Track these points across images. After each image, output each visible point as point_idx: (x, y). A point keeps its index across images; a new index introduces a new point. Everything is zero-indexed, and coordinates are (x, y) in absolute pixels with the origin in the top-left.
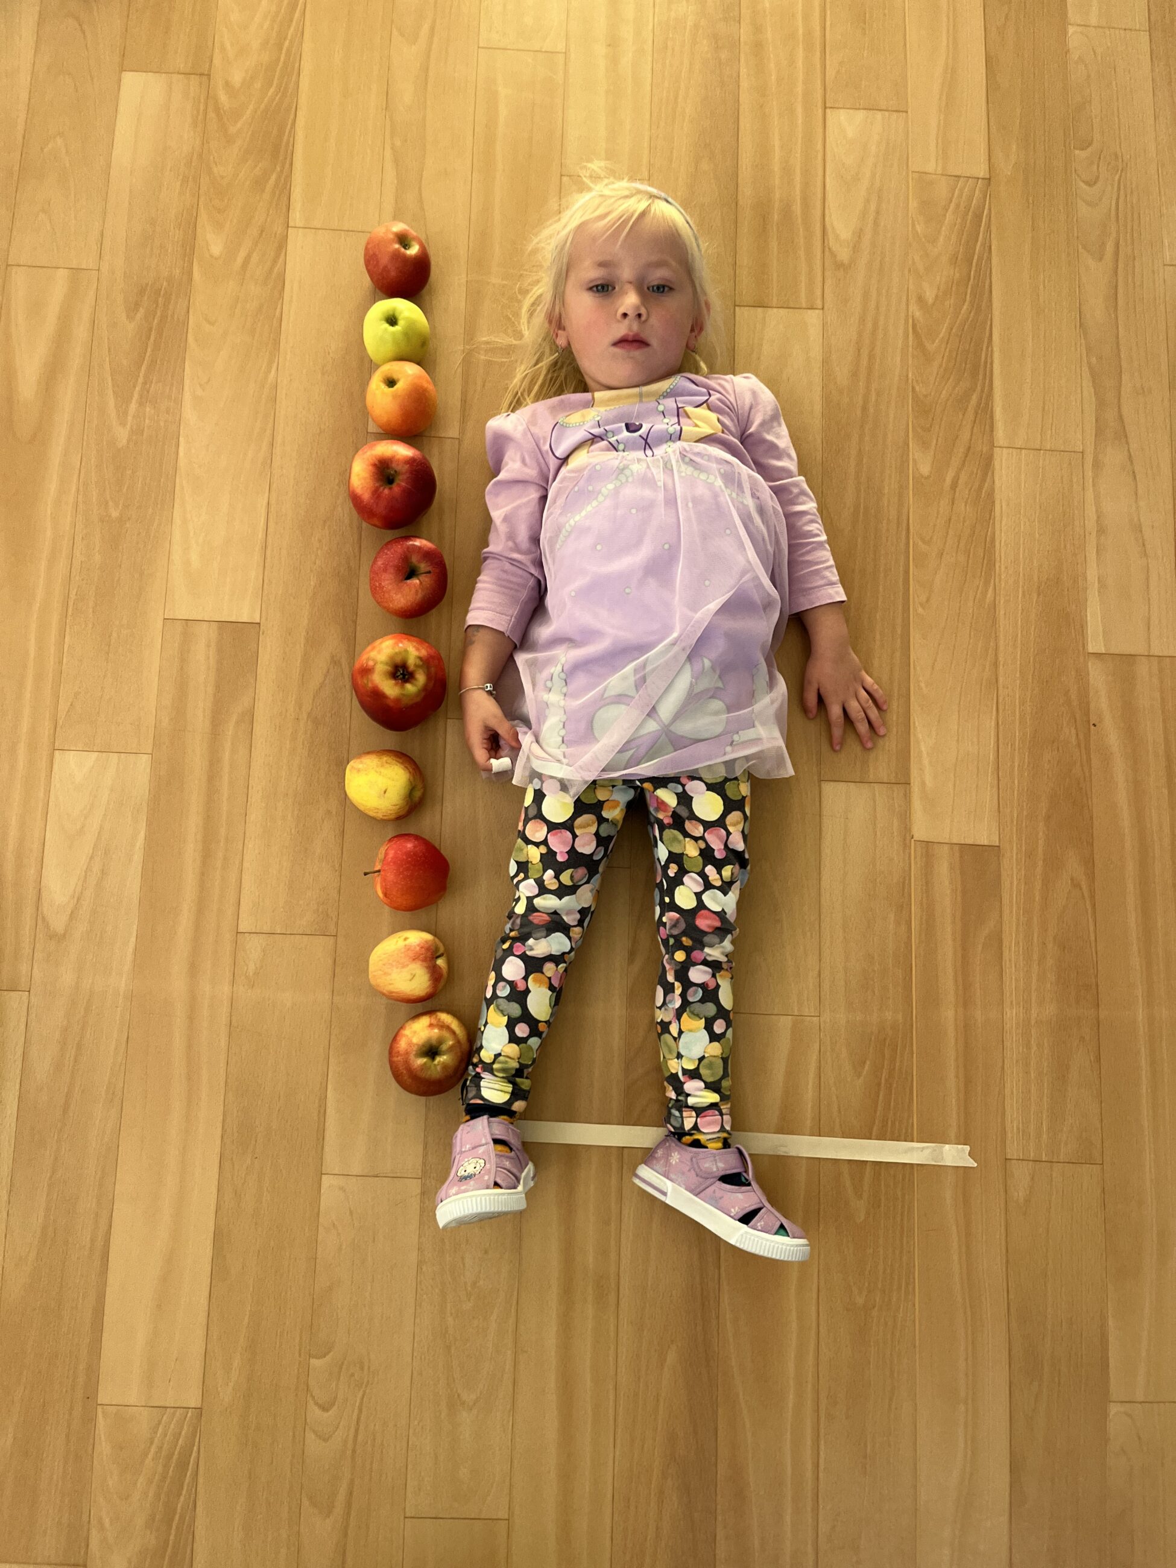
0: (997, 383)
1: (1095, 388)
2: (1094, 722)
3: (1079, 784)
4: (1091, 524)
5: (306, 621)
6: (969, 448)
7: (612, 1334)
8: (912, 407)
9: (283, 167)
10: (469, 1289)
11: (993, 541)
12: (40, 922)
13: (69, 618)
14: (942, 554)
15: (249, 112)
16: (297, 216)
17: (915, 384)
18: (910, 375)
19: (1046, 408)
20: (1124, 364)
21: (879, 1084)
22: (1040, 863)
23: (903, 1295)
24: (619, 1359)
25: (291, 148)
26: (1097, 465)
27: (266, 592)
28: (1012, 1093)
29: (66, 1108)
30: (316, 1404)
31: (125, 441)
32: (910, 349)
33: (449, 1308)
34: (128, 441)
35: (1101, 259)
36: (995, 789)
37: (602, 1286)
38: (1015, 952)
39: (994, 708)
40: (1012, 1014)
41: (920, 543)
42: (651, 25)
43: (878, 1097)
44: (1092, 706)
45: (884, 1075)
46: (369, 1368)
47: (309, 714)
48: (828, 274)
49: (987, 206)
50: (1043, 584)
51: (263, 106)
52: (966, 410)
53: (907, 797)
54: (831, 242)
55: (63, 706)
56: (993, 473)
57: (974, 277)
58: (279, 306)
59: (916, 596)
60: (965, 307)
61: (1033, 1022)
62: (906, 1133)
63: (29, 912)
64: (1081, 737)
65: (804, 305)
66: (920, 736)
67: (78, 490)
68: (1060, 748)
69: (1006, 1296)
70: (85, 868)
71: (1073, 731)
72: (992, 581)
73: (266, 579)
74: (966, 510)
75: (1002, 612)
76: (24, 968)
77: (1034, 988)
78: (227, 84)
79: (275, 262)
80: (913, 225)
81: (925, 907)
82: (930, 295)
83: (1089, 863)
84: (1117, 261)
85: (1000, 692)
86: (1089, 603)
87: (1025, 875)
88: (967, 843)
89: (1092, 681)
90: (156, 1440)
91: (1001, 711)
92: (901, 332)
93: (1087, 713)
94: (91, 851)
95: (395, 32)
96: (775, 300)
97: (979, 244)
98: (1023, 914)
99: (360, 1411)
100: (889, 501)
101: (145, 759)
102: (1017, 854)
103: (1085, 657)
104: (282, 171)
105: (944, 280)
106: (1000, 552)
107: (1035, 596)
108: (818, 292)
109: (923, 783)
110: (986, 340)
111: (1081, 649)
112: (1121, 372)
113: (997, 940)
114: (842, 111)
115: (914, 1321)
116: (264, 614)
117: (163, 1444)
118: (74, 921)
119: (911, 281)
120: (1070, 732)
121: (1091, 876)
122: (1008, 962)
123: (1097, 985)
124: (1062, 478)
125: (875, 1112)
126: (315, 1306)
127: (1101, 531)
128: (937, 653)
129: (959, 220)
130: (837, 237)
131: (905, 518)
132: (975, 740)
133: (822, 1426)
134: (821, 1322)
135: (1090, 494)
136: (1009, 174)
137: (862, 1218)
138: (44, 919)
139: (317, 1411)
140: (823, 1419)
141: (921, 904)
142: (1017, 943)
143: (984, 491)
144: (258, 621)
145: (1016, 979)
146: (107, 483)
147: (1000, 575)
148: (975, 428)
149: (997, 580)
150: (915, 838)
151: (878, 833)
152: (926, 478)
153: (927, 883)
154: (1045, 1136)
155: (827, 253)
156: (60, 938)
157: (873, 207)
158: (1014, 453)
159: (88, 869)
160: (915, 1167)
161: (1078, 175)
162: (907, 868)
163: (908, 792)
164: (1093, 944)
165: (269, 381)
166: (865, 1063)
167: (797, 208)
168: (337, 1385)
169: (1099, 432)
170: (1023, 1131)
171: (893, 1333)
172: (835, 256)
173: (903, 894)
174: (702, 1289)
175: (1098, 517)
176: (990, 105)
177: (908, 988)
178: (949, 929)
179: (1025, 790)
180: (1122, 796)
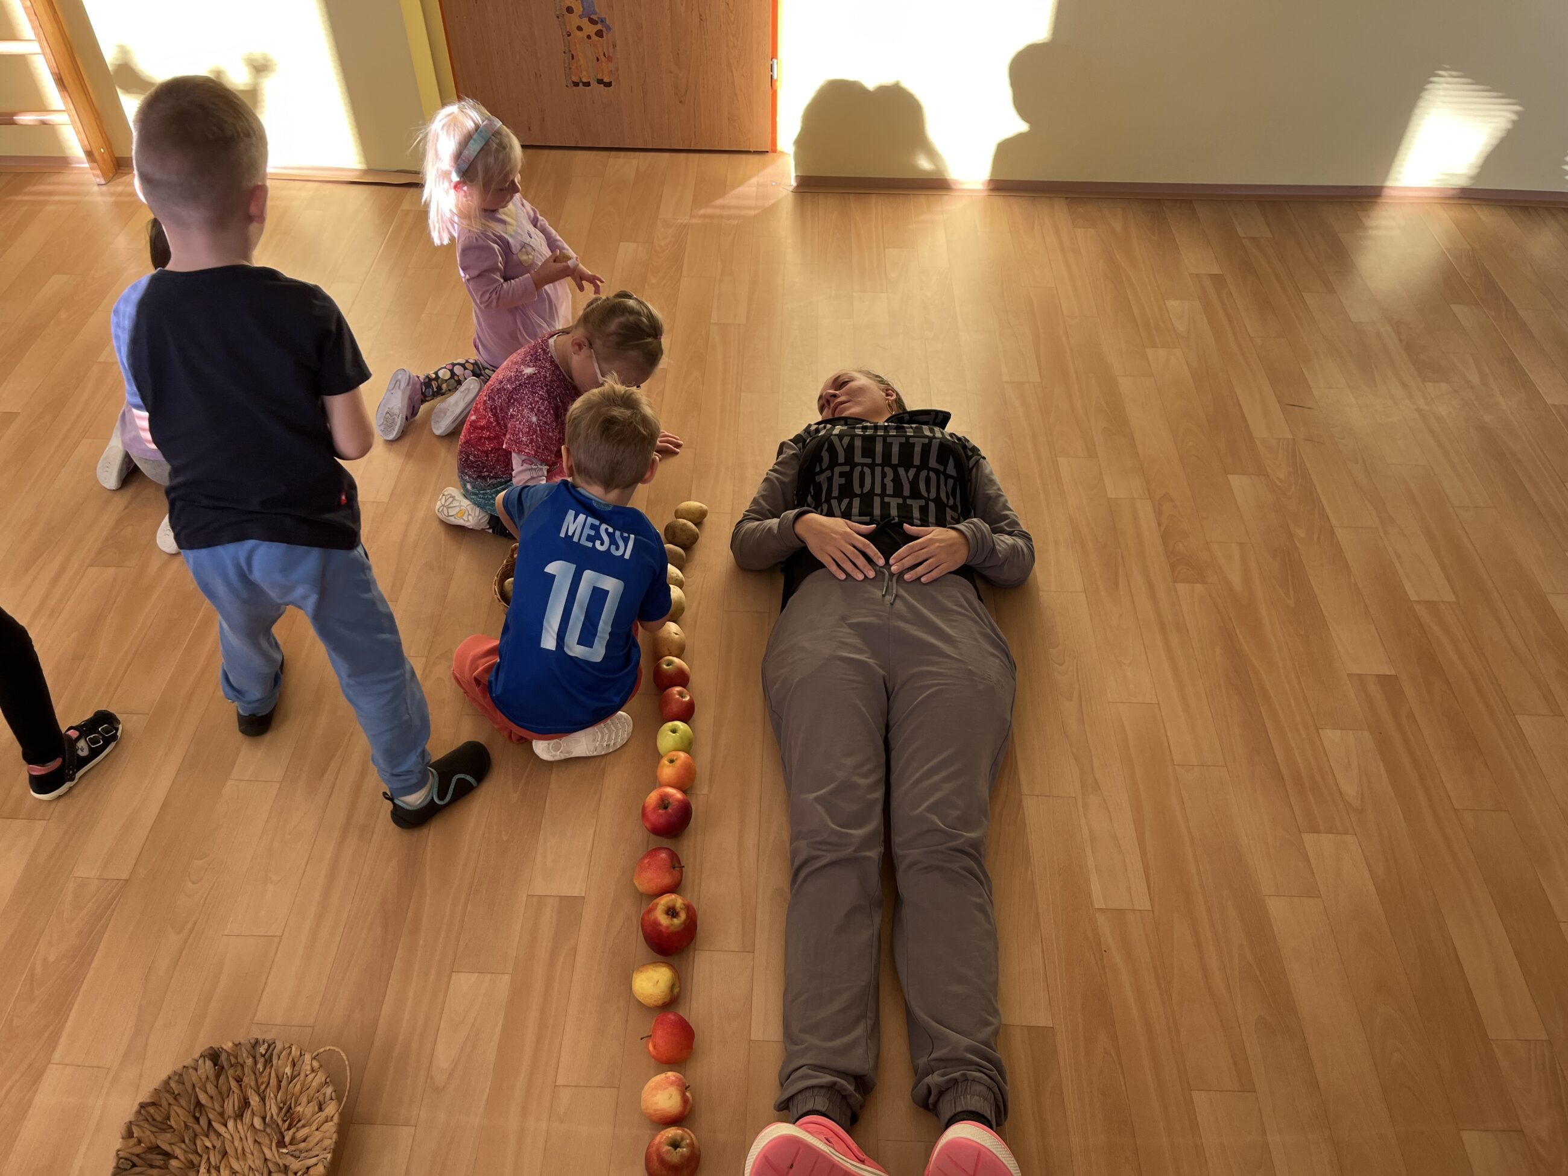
0: (1019, 763)
1: (1077, 765)
2: (1104, 949)
3: (1100, 988)
4: (1086, 834)
5: (612, 895)
11: (1027, 845)
12: (429, 1080)
13: (472, 894)
20: (1093, 753)
22: (1082, 1038)
26: (1085, 805)
27: (589, 879)
40: (1076, 1142)
47: (611, 949)
50: (1061, 870)
55: (462, 945)
56: (1023, 810)
61: (1091, 1147)
63: (423, 1072)
64: (1098, 958)
68: (1085, 965)
70: (461, 1045)
71: (1092, 955)
72: (1030, 868)
73: (590, 871)
76: (414, 1111)
77: (1088, 1123)
83: (1114, 1038)
84: (1081, 701)
86: (1091, 880)
87: (1073, 1046)
88: (1033, 1025)
89: (1099, 925)
91: (1044, 944)
93: (1099, 943)
94: (467, 1034)
98: (1075, 1072)
101: (507, 978)
102: (1065, 1032)
103: (1093, 911)
106: (1033, 852)
107: (1057, 876)
111: (1090, 906)
112: (1092, 756)
113: (1058, 1090)
116: (587, 891)
118: (451, 1079)
121: (1117, 1048)
122: (1068, 1105)
123: (1131, 1121)
127: (1093, 840)
135: (1083, 820)
138: (432, 1077)
142: (1073, 1092)
143: (1018, 818)
144: (583, 895)
145: (1075, 1117)
149: (1033, 868)
156: (440, 1090)
158: (1035, 798)
159: (464, 1046)
161: (1053, 661)
164: (1125, 1092)
169: (1083, 785)
175: (1090, 832)
179: (1066, 992)
180: (1129, 995)
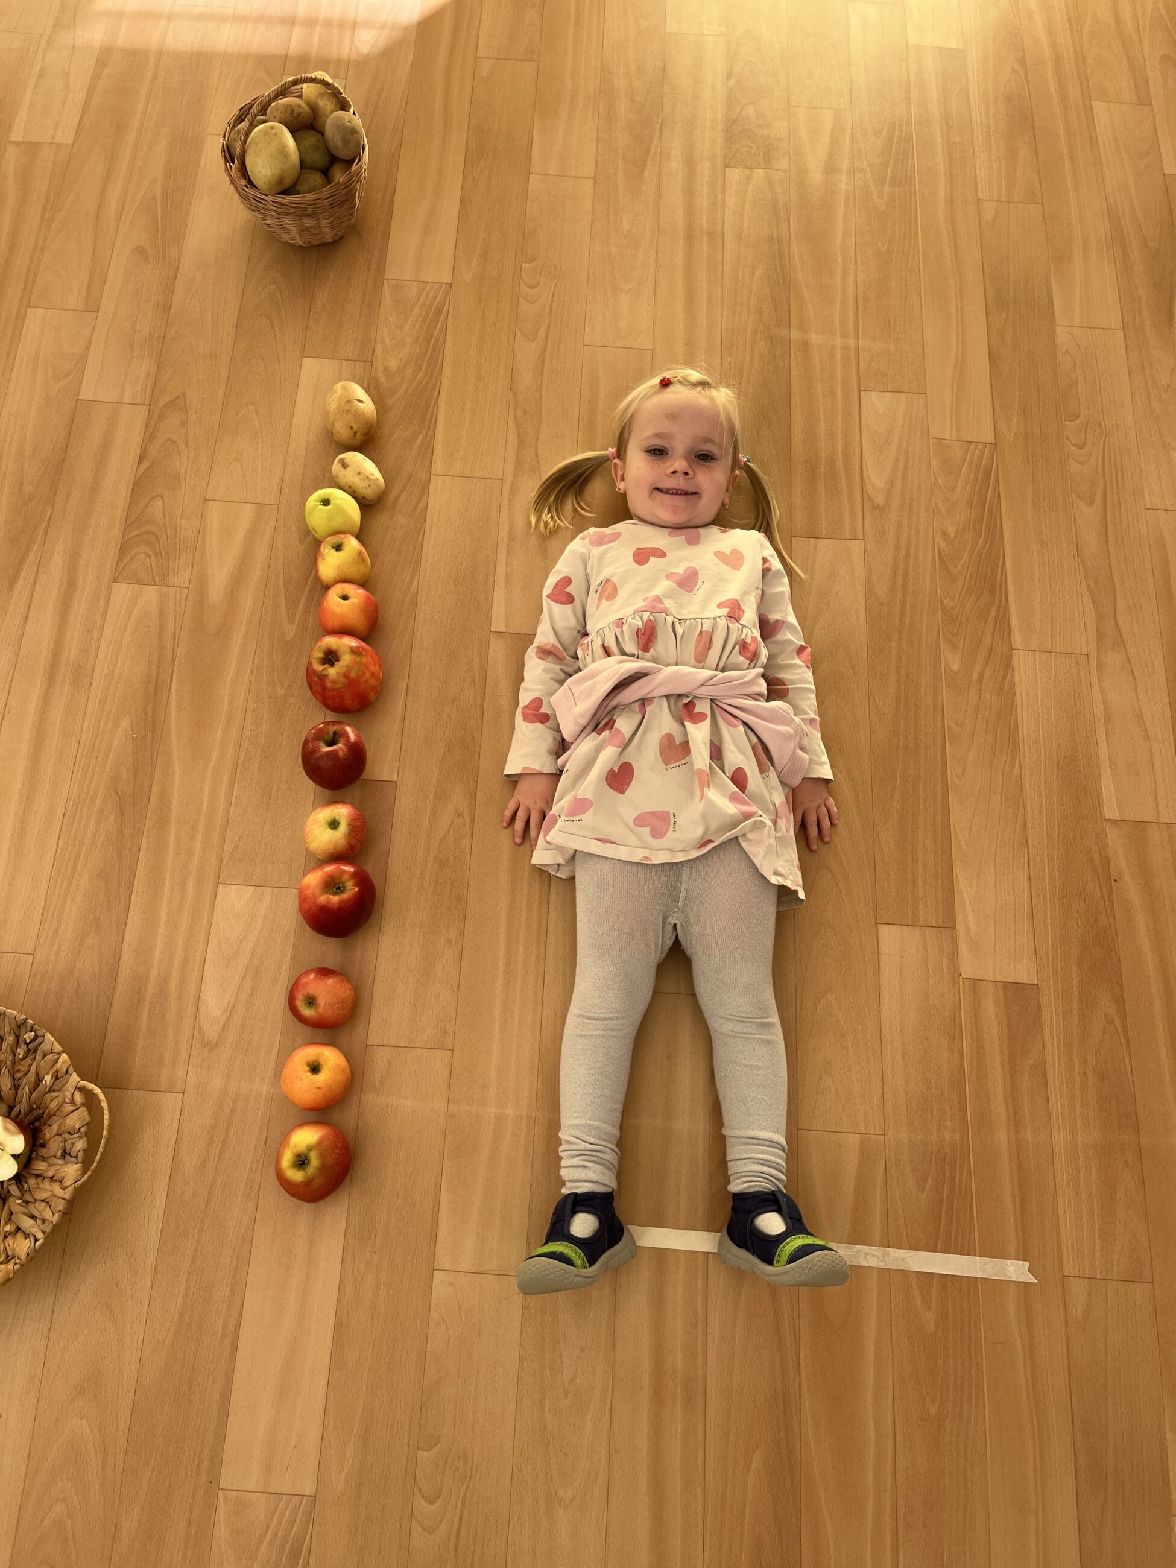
0: (1011, 598)
1: (1094, 604)
2: (1115, 878)
3: (1105, 931)
4: (1099, 711)
5: (435, 781)
6: (992, 649)
7: (700, 1436)
8: (942, 617)
9: (428, 430)
10: (567, 1386)
11: (1016, 725)
12: (196, 1033)
13: (238, 775)
14: (973, 735)
15: (402, 390)
16: (438, 467)
17: (943, 599)
18: (938, 592)
19: (1054, 618)
20: (1117, 586)
21: (941, 1200)
22: (1076, 1000)
23: (973, 1407)
24: (707, 1462)
25: (435, 415)
26: (1100, 666)
27: (403, 757)
28: (1065, 1212)
29: (208, 1202)
30: (422, 1496)
31: (292, 635)
32: (937, 571)
33: (547, 1404)
34: (295, 636)
35: (1092, 504)
36: (1031, 935)
37: (691, 1388)
38: (1059, 1079)
39: (1026, 865)
40: (1060, 1139)
41: (954, 726)
42: (719, 330)
43: (941, 1211)
44: (1112, 864)
45: (945, 1192)
46: (472, 1462)
47: (435, 858)
48: (867, 513)
49: (994, 465)
50: (1062, 761)
51: (414, 385)
52: (986, 620)
53: (954, 939)
54: (869, 489)
55: (228, 847)
56: (1013, 670)
57: (988, 517)
58: (422, 533)
59: (952, 769)
60: (981, 541)
61: (1080, 1146)
62: (969, 1247)
63: (188, 1021)
64: (1104, 891)
65: (848, 536)
66: (963, 887)
67: (252, 673)
68: (1087, 900)
69: (1069, 1408)
70: (237, 986)
71: (1097, 885)
72: (1018, 757)
73: (403, 746)
74: (991, 698)
75: (1028, 784)
76: (180, 1073)
77: (1078, 1115)
78: (386, 370)
79: (420, 500)
80: (935, 479)
81: (975, 1038)
82: (951, 530)
83: (1120, 1002)
84: (1106, 506)
85: (1031, 850)
86: (1102, 777)
87: (1063, 1011)
88: (1008, 981)
89: (1110, 843)
90: (272, 1527)
91: (1032, 867)
92: (929, 558)
93: (1107, 868)
94: (244, 970)
95: (518, 333)
96: (824, 532)
97: (990, 492)
98: (1064, 1046)
99: (463, 1504)
100: (925, 691)
101: (294, 893)
102: (1054, 992)
103: (1102, 821)
104: (427, 434)
105: (962, 519)
106: (1023, 734)
107: (1056, 771)
108: (860, 527)
109: (968, 928)
110: (1000, 566)
111: (1098, 815)
112: (1115, 591)
113: (1041, 1071)
114: (873, 393)
115: (985, 1433)
116: (400, 774)
117: (278, 1531)
118: (226, 1032)
119: (935, 520)
120: (1095, 886)
121: (1123, 1015)
122: (1053, 1089)
123: (1136, 1112)
124: (1071, 675)
125: (939, 1226)
126: (424, 1399)
127: (1108, 718)
128: (973, 817)
129: (972, 475)
130: (873, 486)
131: (940, 704)
132: (1012, 891)
133: (901, 1533)
134: (898, 1432)
135: (1096, 688)
136: (1012, 439)
137: (932, 1329)
138: (200, 1027)
139: (424, 1503)
140: (901, 1528)
141: (972, 1035)
142: (1060, 1074)
143: (1006, 684)
145: (1061, 1105)
146: (276, 667)
147: (1024, 752)
148: (996, 633)
149: (1022, 757)
150: (963, 976)
151: (930, 971)
152: (956, 673)
153: (976, 1015)
154: (1098, 1254)
155: (865, 497)
156: (212, 1046)
157: (901, 465)
158: (1030, 654)
159: (240, 987)
160: (979, 1280)
161: (1069, 441)
162: (957, 1002)
163: (954, 935)
164: (1129, 1075)
165: (412, 590)
166: (927, 1179)
167: (840, 464)
168: (442, 1479)
169: (1100, 637)
170: (1078, 1249)
171: (965, 1443)
172: (873, 500)
173: (955, 1026)
174: (784, 1395)
175: (1105, 707)
176: (994, 388)
177: (963, 1110)
178: (997, 1057)
179: (1058, 934)
180: (1145, 944)
